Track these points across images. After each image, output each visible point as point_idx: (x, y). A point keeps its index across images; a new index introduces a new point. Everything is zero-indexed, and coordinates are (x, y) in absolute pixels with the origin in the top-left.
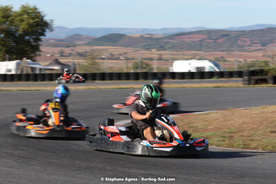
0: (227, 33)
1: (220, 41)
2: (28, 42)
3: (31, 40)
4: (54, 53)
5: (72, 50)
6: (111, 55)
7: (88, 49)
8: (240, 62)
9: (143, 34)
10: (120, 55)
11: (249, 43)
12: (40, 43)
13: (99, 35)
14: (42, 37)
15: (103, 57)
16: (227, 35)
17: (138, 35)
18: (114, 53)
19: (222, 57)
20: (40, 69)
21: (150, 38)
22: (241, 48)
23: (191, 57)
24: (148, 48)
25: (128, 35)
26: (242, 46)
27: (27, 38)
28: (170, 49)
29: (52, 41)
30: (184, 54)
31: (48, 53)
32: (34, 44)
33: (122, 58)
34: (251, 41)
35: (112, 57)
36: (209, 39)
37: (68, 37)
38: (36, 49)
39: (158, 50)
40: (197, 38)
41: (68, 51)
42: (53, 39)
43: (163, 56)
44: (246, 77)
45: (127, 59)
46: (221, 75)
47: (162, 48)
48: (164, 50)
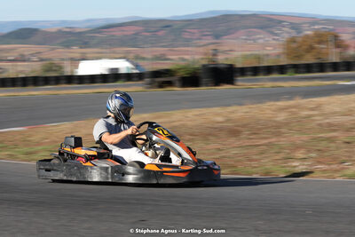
0: (170, 24)
1: (161, 33)
6: (23, 56)
8: (183, 59)
9: (59, 27)
10: (32, 55)
11: (198, 35)
13: (5, 31)
15: (11, 58)
16: (168, 27)
17: (54, 29)
18: (26, 53)
19: (164, 55)
21: (70, 33)
22: (187, 43)
23: (122, 55)
24: (67, 45)
25: (43, 29)
28: (96, 46)
30: (114, 53)
33: (35, 59)
34: (201, 32)
35: (22, 59)
36: (146, 31)
39: (81, 48)
40: (130, 31)
43: (88, 55)
44: (147, 80)
45: (42, 60)
46: (128, 77)
47: (85, 45)
48: (90, 47)
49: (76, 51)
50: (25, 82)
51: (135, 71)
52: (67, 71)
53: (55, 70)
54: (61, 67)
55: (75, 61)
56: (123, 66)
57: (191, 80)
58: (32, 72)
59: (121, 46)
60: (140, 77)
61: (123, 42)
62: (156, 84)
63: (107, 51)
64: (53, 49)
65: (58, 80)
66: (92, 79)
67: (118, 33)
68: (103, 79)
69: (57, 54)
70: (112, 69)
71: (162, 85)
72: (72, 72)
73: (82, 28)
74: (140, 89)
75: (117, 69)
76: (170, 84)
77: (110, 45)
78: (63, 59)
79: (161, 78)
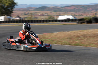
0: (83, 6)
1: (81, 9)
2: (9, 10)
3: (10, 9)
4: (22, 13)
5: (28, 12)
6: (43, 14)
7: (34, 12)
8: (88, 16)
9: (53, 6)
10: (46, 14)
11: (91, 9)
12: (13, 10)
13: (38, 7)
14: (14, 8)
15: (40, 15)
16: (83, 7)
17: (52, 7)
19: (82, 15)
20: (13, 19)
21: (56, 8)
22: (88, 11)
23: (71, 14)
24: (55, 11)
25: (48, 7)
26: (89, 11)
27: (8, 8)
28: (63, 12)
29: (21, 9)
30: (68, 14)
31: (20, 13)
32: (11, 10)
33: (46, 15)
34: (92, 9)
35: (43, 15)
36: (77, 8)
37: (27, 8)
38: (11, 12)
39: (59, 12)
40: (73, 8)
41: (27, 12)
42: (22, 9)
43: (61, 14)
44: (78, 21)
45: (48, 15)
46: (72, 20)
47: (60, 11)
48: (61, 12)
49: (58, 13)
50: (44, 21)
51: (74, 19)
52: (55, 18)
53: (52, 18)
54: (53, 17)
55: (58, 16)
56: (71, 17)
57: (90, 21)
58: (46, 18)
59: (70, 12)
60: (75, 20)
61: (71, 11)
62: (80, 22)
63: (66, 13)
64: (51, 12)
65: (53, 21)
66: (62, 21)
67: (69, 8)
68: (65, 21)
69: (52, 14)
70: (68, 18)
71: (81, 23)
72: (57, 18)
73: (59, 7)
74: (76, 24)
75: (69, 18)
76: (84, 22)
77: (67, 11)
78: (54, 15)
79: (81, 21)
